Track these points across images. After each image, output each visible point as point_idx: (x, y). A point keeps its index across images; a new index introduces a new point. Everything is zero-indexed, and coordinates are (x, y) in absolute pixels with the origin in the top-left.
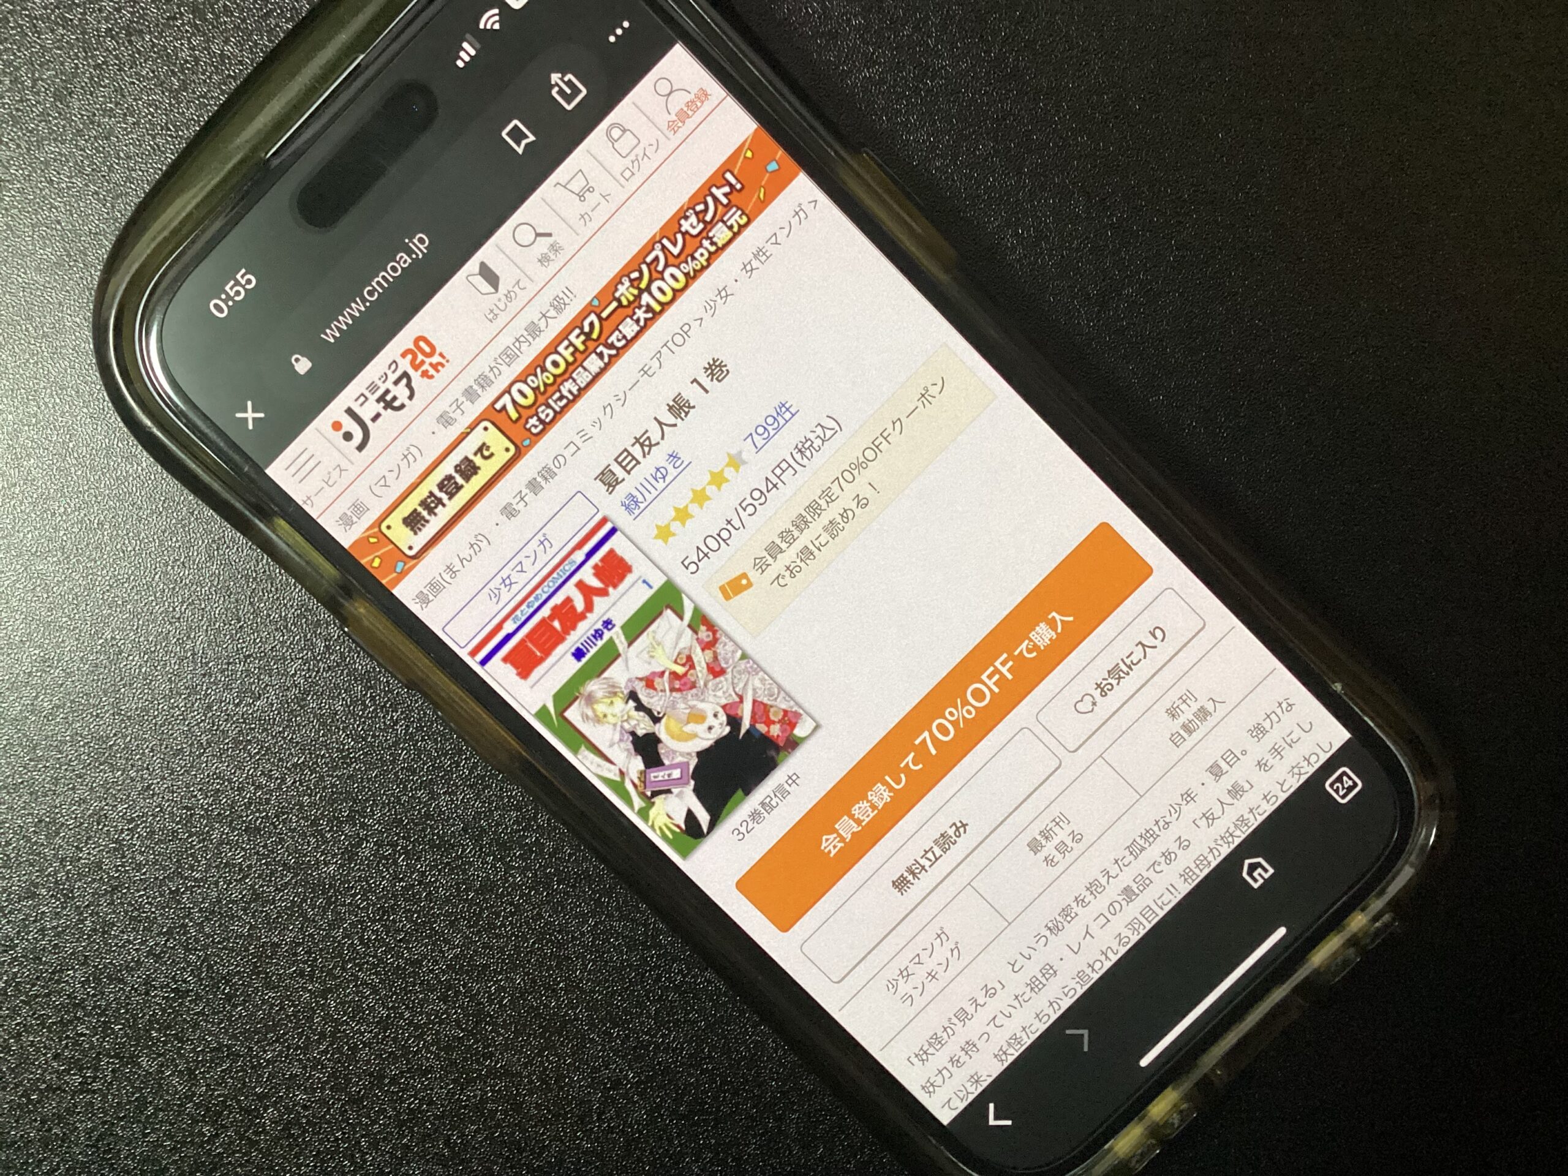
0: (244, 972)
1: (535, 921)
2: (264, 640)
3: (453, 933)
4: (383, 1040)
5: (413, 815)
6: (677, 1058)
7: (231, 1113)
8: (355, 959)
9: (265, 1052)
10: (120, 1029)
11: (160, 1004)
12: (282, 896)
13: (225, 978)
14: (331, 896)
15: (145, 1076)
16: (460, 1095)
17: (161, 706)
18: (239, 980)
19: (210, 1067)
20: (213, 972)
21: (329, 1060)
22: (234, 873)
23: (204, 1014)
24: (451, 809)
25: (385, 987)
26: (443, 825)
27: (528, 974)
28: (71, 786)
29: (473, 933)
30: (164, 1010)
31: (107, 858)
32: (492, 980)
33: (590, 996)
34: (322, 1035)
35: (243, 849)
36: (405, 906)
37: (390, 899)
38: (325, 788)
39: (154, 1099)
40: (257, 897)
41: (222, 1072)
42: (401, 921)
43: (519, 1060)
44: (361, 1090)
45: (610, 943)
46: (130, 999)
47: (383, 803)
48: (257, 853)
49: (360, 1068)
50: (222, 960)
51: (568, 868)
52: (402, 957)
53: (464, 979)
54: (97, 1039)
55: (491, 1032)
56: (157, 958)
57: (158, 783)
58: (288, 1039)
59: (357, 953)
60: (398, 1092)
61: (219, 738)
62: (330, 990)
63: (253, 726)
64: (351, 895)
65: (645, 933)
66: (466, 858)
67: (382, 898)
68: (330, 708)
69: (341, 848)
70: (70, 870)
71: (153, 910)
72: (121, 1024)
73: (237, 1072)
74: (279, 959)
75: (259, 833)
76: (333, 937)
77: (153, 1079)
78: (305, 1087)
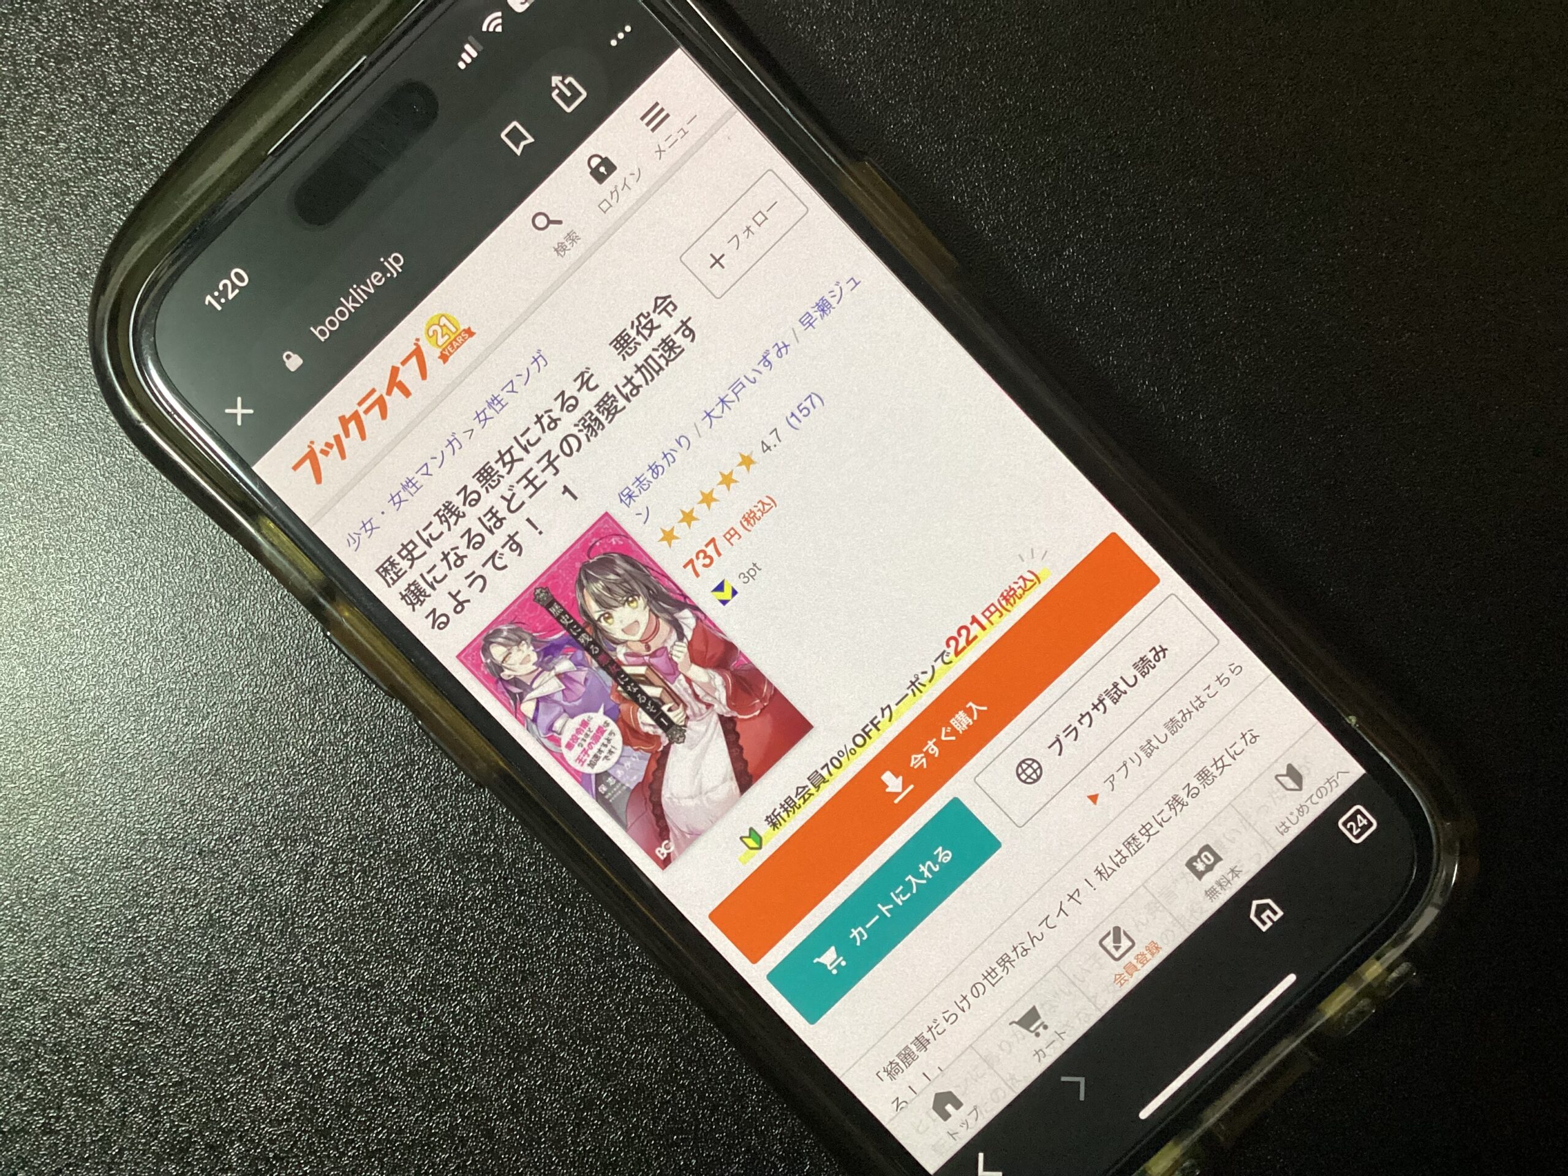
0: (203, 1001)
1: (497, 936)
2: (210, 657)
3: (414, 951)
4: (348, 1067)
5: (368, 830)
6: (652, 1074)
7: (197, 1150)
8: (315, 982)
9: (228, 1084)
10: (81, 1066)
11: (121, 1038)
12: (239, 920)
13: (184, 1008)
14: (288, 919)
15: (108, 1114)
16: (429, 1121)
17: (111, 729)
18: (200, 1009)
19: (173, 1102)
20: (173, 1002)
21: (294, 1090)
22: (190, 899)
23: (165, 1047)
24: (406, 822)
25: (347, 1012)
26: (399, 839)
27: (492, 991)
28: (25, 816)
29: (434, 950)
30: (125, 1045)
31: (62, 889)
32: (456, 1000)
33: (558, 1012)
34: (286, 1065)
35: (197, 872)
36: (364, 926)
37: (348, 918)
38: (277, 806)
39: (118, 1138)
40: (212, 922)
41: (185, 1106)
42: (360, 942)
43: (488, 1082)
44: (327, 1121)
45: (575, 955)
46: (90, 1034)
47: (337, 820)
48: (212, 877)
49: (325, 1098)
50: (181, 990)
51: (529, 878)
52: (363, 979)
53: (427, 1000)
54: (59, 1077)
55: (457, 1055)
56: (117, 989)
57: (111, 809)
58: (251, 1069)
59: (318, 977)
60: (365, 1121)
61: (170, 759)
62: (291, 1017)
63: (203, 745)
64: (309, 916)
65: (612, 943)
66: (424, 872)
67: (339, 918)
68: (279, 723)
69: (296, 868)
70: (27, 902)
71: (110, 940)
72: (82, 1060)
73: (201, 1106)
74: (238, 986)
75: (213, 855)
76: (292, 960)
77: (116, 1117)
78: (271, 1120)
